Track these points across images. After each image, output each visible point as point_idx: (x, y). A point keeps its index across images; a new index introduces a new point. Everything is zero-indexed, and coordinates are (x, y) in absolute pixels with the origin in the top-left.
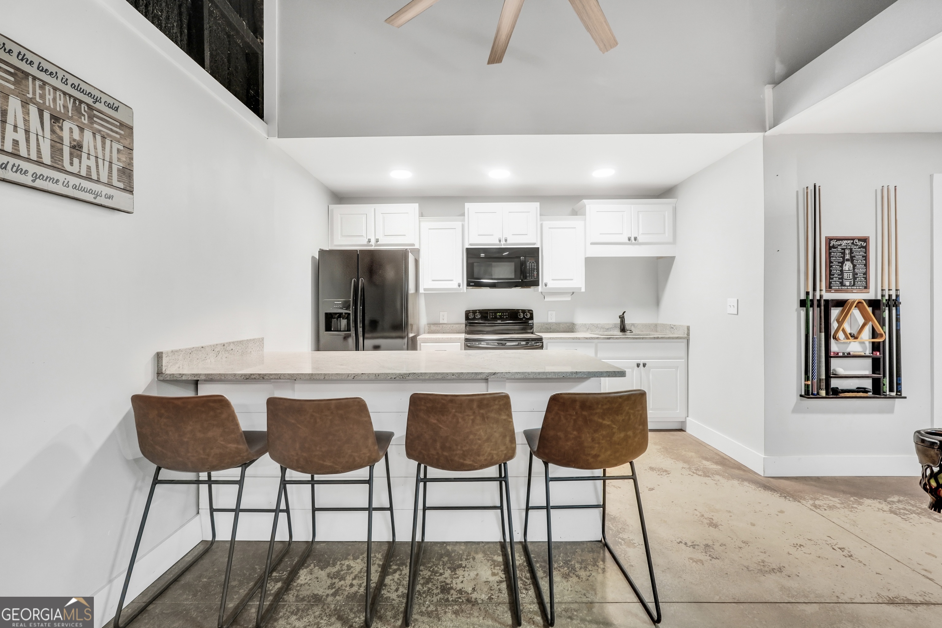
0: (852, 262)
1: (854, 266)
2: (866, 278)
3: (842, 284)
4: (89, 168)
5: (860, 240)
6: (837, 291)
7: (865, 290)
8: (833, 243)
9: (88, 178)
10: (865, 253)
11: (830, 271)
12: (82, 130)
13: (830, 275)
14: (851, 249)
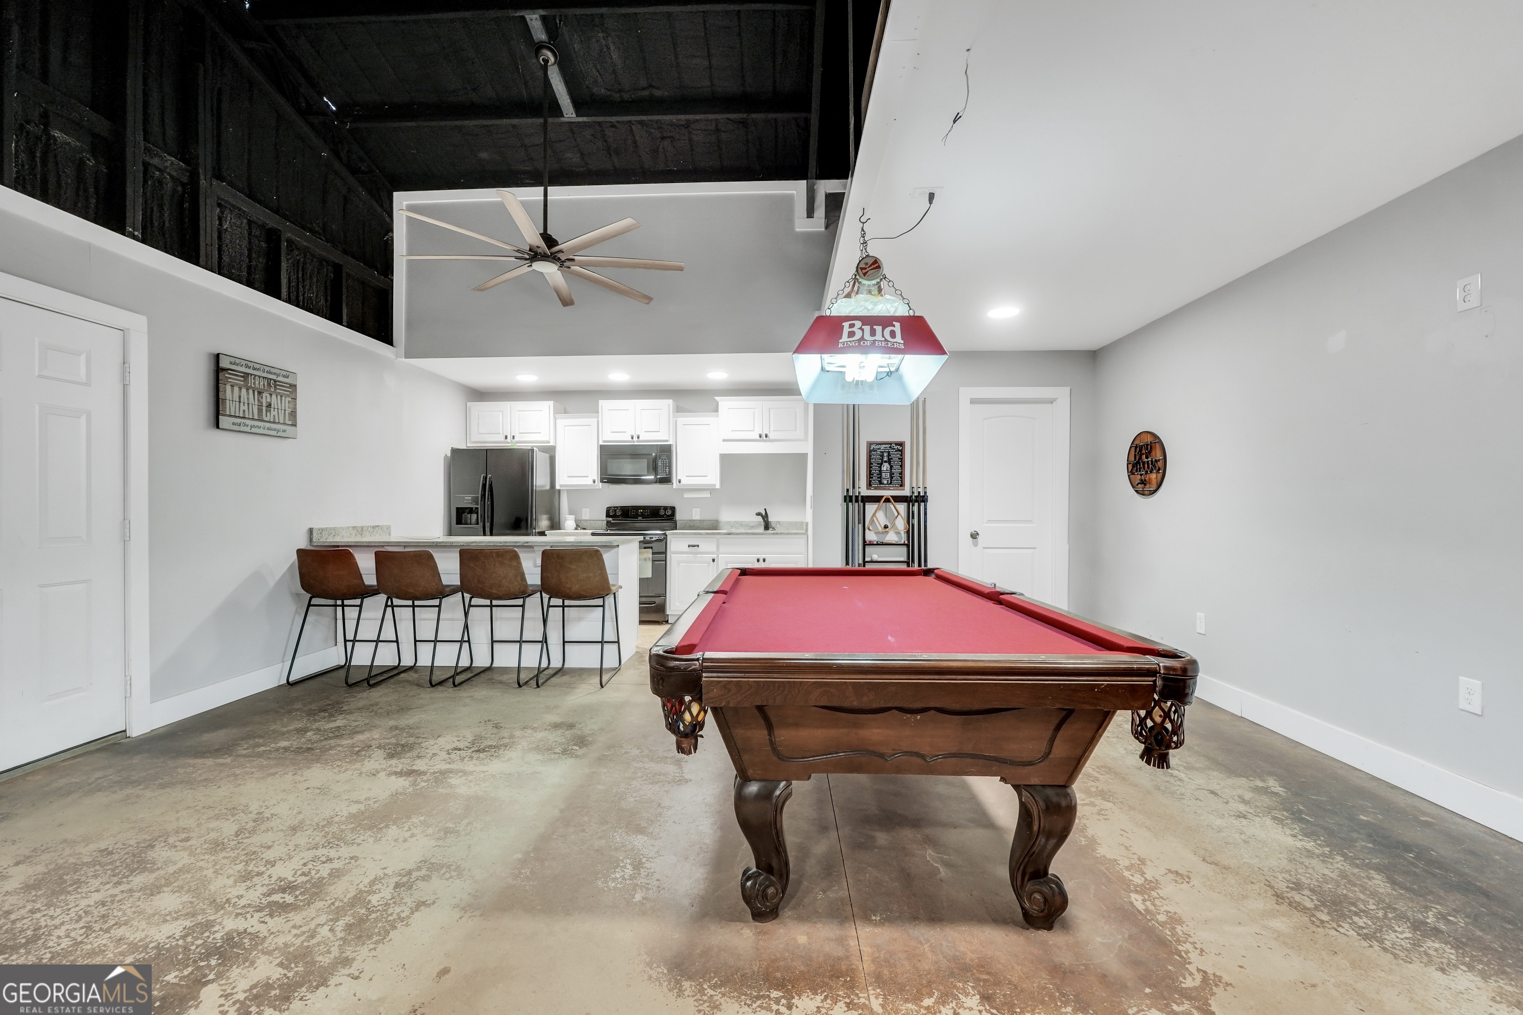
0: (890, 464)
1: (891, 467)
2: (901, 478)
3: (881, 483)
4: (274, 416)
5: (896, 444)
6: (876, 488)
7: (901, 488)
8: (873, 447)
9: (274, 422)
10: (901, 455)
11: (870, 471)
12: (271, 395)
13: (870, 475)
14: (889, 452)
